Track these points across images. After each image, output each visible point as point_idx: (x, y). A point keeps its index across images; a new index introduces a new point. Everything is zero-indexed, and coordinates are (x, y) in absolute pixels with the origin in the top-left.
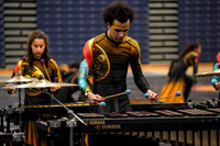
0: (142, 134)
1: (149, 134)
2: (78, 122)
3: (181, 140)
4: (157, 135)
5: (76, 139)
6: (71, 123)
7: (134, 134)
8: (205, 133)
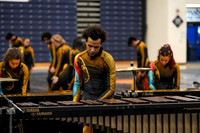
0: (69, 119)
1: (76, 119)
2: (17, 110)
3: (101, 123)
4: (82, 120)
5: (14, 124)
6: (11, 111)
7: (63, 119)
8: (120, 117)
